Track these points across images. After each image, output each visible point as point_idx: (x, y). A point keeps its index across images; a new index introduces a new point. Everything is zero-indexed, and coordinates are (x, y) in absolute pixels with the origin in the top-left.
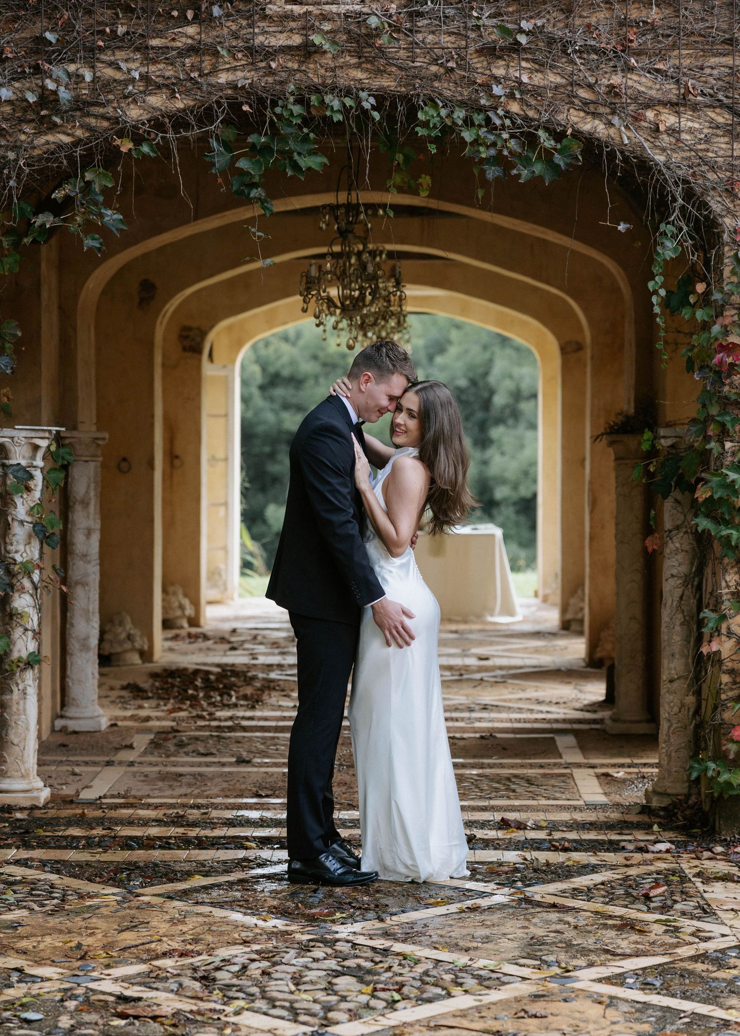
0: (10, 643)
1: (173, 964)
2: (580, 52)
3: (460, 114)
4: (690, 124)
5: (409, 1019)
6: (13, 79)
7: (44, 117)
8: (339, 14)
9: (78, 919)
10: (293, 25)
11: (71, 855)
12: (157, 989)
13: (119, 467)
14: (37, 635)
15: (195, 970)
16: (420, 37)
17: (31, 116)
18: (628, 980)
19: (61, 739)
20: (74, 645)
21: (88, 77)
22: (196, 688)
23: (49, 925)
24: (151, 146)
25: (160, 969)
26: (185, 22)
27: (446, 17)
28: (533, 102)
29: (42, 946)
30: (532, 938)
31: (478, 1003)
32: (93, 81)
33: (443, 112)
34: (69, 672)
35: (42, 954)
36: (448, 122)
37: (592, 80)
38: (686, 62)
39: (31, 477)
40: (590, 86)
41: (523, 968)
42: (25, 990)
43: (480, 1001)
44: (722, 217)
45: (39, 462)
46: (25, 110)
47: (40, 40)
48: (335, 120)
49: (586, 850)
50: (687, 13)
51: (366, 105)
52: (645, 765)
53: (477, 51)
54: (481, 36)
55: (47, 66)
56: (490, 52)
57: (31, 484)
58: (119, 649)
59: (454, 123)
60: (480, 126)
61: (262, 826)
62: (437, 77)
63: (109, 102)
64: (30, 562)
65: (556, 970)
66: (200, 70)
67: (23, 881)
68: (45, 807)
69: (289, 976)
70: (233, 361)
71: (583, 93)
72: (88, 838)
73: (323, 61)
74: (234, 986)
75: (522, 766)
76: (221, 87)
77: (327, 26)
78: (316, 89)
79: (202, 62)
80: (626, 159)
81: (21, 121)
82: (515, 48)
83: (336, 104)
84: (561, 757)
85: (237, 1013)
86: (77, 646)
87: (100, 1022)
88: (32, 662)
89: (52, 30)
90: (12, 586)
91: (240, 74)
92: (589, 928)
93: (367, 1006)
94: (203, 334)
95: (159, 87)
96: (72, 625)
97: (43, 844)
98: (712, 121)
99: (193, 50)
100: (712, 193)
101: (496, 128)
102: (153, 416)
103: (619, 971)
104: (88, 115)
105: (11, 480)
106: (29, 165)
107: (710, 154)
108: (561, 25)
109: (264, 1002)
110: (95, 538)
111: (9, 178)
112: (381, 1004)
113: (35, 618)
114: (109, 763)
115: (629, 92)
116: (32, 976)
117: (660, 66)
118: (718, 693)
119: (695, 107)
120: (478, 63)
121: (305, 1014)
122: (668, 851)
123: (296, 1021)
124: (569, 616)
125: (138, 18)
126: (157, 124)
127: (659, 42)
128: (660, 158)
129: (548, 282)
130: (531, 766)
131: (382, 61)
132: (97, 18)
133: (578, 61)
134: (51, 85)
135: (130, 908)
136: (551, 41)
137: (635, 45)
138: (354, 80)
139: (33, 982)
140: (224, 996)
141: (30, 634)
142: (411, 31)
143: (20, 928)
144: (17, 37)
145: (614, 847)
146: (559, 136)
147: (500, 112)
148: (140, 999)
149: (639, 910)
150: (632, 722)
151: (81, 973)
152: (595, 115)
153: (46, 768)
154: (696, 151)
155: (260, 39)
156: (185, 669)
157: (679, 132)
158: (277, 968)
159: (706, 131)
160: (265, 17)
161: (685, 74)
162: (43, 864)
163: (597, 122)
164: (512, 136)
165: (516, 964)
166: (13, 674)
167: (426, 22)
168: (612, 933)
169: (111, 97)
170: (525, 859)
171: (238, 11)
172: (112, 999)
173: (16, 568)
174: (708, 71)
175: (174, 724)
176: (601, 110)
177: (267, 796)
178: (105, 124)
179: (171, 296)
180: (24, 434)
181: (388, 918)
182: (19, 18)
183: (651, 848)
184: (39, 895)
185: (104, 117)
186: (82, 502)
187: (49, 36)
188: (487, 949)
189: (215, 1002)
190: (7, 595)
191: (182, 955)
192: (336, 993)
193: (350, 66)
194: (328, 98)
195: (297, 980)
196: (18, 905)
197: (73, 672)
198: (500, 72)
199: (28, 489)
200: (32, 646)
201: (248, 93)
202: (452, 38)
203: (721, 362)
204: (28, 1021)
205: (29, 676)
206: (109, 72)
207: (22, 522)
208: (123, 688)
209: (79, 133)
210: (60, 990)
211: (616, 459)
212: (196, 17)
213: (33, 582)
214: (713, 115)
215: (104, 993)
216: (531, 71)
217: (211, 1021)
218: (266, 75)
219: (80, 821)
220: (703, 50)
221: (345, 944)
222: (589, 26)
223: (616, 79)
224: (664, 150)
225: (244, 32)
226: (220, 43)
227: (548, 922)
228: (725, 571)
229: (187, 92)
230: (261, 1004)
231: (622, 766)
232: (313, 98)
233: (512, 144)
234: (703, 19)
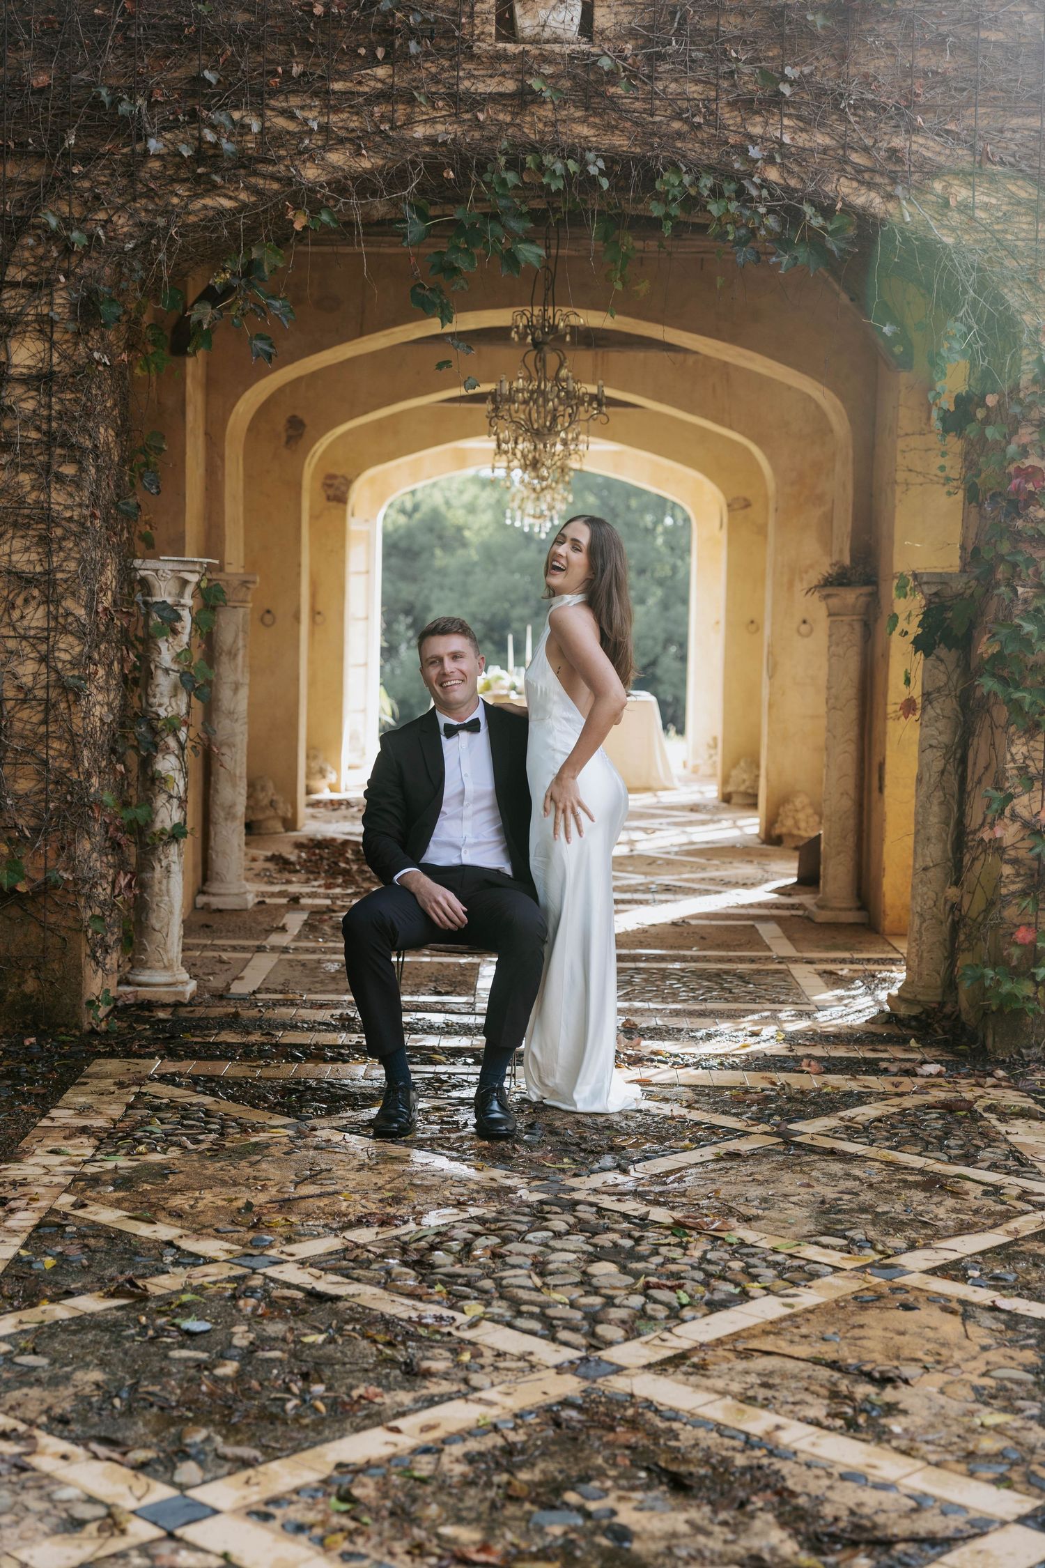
0: (153, 812)
1: (373, 1238)
2: (855, 107)
3: (707, 182)
4: (986, 199)
5: (705, 1338)
6: (164, 129)
7: (200, 175)
8: (562, 55)
9: (243, 1163)
10: (506, 67)
11: (226, 1069)
12: (358, 1280)
13: (262, 620)
14: (183, 802)
15: (404, 1249)
16: (660, 86)
17: (184, 174)
18: (970, 1273)
19: (203, 918)
20: (218, 814)
21: (255, 128)
22: (347, 861)
23: (208, 1172)
24: (331, 214)
25: (358, 1246)
26: (373, 61)
27: (693, 61)
28: (796, 169)
29: (201, 1206)
30: (823, 1202)
31: (788, 1311)
32: (261, 132)
33: (687, 179)
34: (212, 843)
35: (202, 1218)
36: (693, 192)
37: (869, 142)
38: (983, 123)
39: (179, 618)
40: (866, 150)
41: (829, 1251)
42: (183, 1280)
43: (791, 1306)
44: (1021, 313)
45: (187, 600)
46: (178, 167)
47: (199, 80)
48: (553, 188)
49: (841, 1072)
50: (986, 62)
51: (593, 170)
52: (869, 960)
53: (729, 104)
54: (734, 85)
55: (205, 113)
56: (747, 105)
57: (178, 626)
58: (261, 816)
59: (699, 193)
60: (730, 199)
61: (448, 1033)
62: (679, 135)
63: (281, 158)
64: (177, 716)
65: (873, 1256)
66: (392, 121)
67: (172, 1105)
68: (190, 1004)
69: (529, 1262)
70: (375, 516)
71: (855, 157)
72: (246, 1046)
73: (542, 112)
74: (459, 1276)
75: (730, 960)
76: (417, 143)
77: (548, 70)
78: (534, 149)
79: (394, 111)
80: (906, 240)
81: (173, 180)
82: (777, 101)
83: (559, 167)
84: (769, 949)
85: (473, 1325)
86: (222, 814)
87: (290, 1337)
88: (177, 834)
89: (212, 69)
90: (156, 746)
91: (440, 128)
92: (888, 1187)
93: (642, 1314)
94: (348, 483)
95: (341, 141)
96: (217, 791)
97: (193, 1055)
98: (1012, 195)
99: (386, 95)
100: (1010, 283)
101: (751, 199)
102: (299, 565)
103: (953, 1256)
104: (256, 174)
105: (155, 618)
106: (182, 235)
107: (1009, 237)
108: (832, 74)
109: (504, 1304)
110: (244, 693)
111: (158, 250)
112: (661, 1312)
113: (181, 784)
114: (260, 949)
115: (913, 158)
116: (191, 1254)
117: (951, 127)
118: (997, 887)
119: (992, 179)
120: (730, 118)
121: (565, 1328)
122: (939, 1075)
123: (554, 1339)
124: (730, 789)
125: (317, 56)
126: (339, 187)
127: (953, 97)
128: (949, 240)
129: (731, 427)
130: (741, 960)
131: (614, 115)
132: (267, 55)
133: (852, 119)
134: (209, 136)
135: (306, 1147)
136: (821, 93)
137: (921, 100)
138: (579, 136)
139: (195, 1265)
140: (449, 1293)
141: (175, 802)
142: (649, 77)
143: (171, 1177)
144: (169, 76)
145: (872, 1067)
146: (826, 212)
147: (756, 179)
148: (337, 1298)
149: (938, 1160)
150: (841, 909)
151: (255, 1252)
152: (870, 185)
153: (189, 953)
154: (992, 232)
155: (467, 83)
156: (333, 840)
157: (973, 208)
158: (510, 1247)
159: (1004, 208)
160: (472, 57)
161: (981, 137)
162: (195, 1082)
163: (873, 194)
164: (770, 211)
165: (817, 1243)
166: (155, 848)
167: (668, 67)
168: (918, 1195)
169: (283, 153)
170: (774, 1083)
171: (439, 49)
172: (300, 1295)
173: (160, 724)
174: (1008, 135)
175: (328, 902)
176: (878, 179)
177: (447, 993)
178: (275, 186)
179: (321, 435)
180: (171, 566)
181: (631, 1168)
182: (172, 53)
183: (919, 1071)
184: (192, 1127)
185: (273, 177)
186: (229, 653)
187: (208, 74)
188: (770, 1219)
189: (439, 1303)
190: (150, 755)
191: (383, 1224)
192: (596, 1291)
193: (574, 120)
194: (548, 159)
195: (540, 1267)
196: (168, 1141)
197: (217, 843)
198: (757, 130)
199: (175, 632)
200: (177, 816)
201: (449, 151)
202: (699, 88)
203: (1018, 490)
204: (190, 1334)
205: (173, 850)
206: (281, 122)
207: (167, 671)
208: (268, 859)
209: (243, 196)
210: (230, 1279)
211: (830, 615)
212: (387, 56)
213: (178, 741)
214: (1014, 189)
215: (289, 1286)
216: (795, 130)
217: (438, 1337)
218: (471, 128)
219: (232, 1022)
220: (1004, 109)
221: (588, 1208)
222: (866, 76)
223: (897, 142)
224: (953, 229)
225: (445, 75)
226: (417, 88)
227: (832, 1176)
228: (1012, 742)
229: (375, 149)
230: (499, 1308)
231: (843, 961)
232: (529, 158)
233: (771, 221)
234: (1005, 71)
